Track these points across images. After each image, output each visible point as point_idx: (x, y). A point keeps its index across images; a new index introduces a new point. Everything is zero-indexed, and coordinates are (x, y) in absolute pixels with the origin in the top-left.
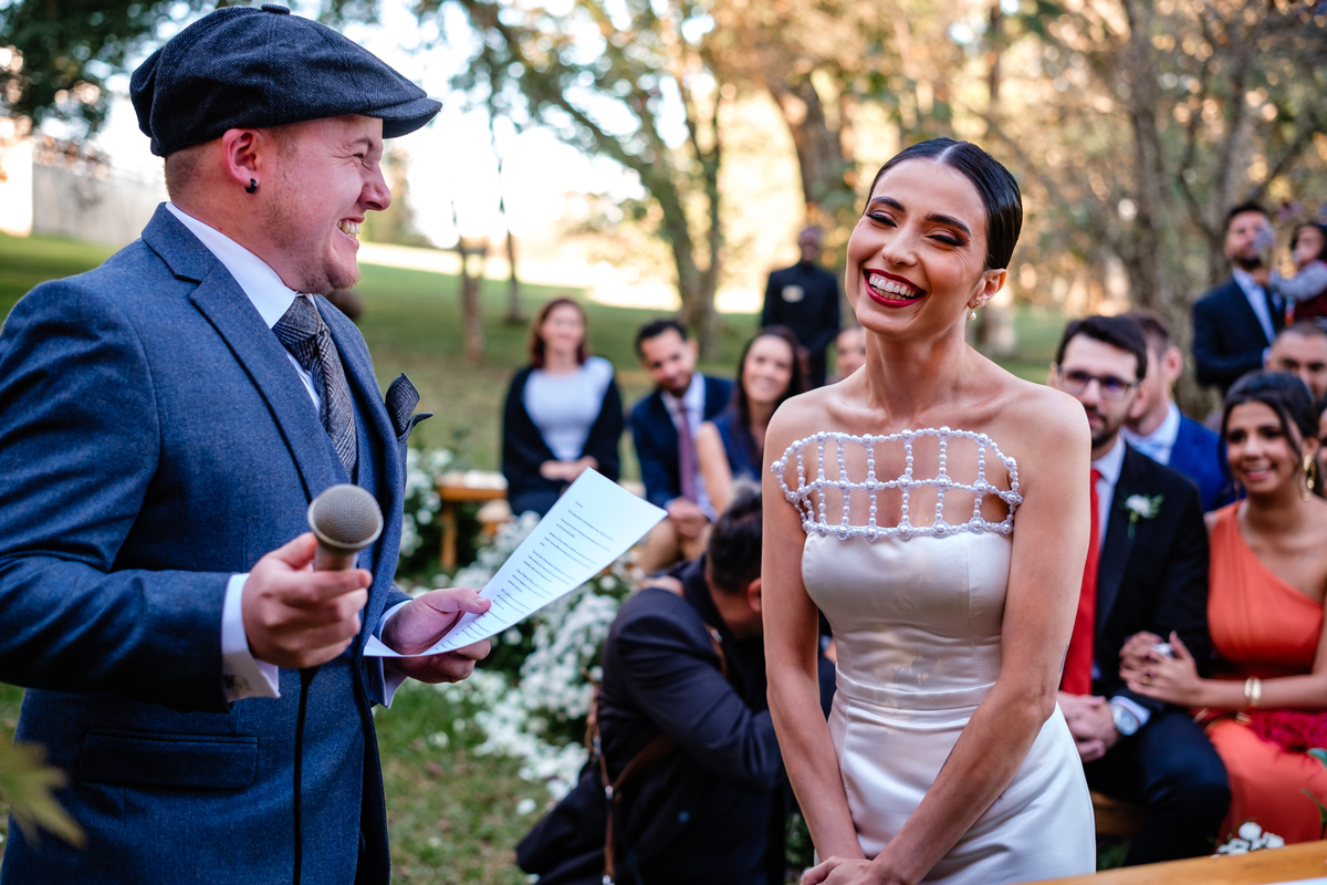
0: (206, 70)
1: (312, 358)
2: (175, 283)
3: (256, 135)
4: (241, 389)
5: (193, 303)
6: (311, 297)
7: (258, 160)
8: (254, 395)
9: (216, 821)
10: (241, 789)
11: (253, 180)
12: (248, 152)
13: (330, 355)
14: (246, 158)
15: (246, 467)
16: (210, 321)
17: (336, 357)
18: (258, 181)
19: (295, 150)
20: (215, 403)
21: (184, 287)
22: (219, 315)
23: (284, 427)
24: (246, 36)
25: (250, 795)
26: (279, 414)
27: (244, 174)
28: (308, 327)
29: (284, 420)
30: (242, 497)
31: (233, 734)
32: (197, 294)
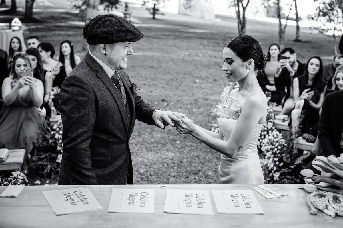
0: (97, 33)
1: (117, 84)
2: (93, 72)
3: (107, 45)
4: (108, 93)
5: (97, 76)
6: (117, 71)
7: (107, 49)
8: (110, 94)
9: (102, 173)
10: (107, 167)
11: (106, 53)
12: (105, 47)
13: (121, 83)
14: (105, 49)
15: (109, 108)
16: (101, 80)
17: (122, 83)
18: (107, 53)
19: (114, 48)
20: (104, 96)
21: (95, 73)
22: (102, 78)
23: (116, 99)
24: (105, 24)
25: (108, 168)
26: (115, 97)
27: (104, 52)
28: (117, 78)
29: (116, 98)
30: (108, 114)
31: (105, 157)
32: (98, 74)
